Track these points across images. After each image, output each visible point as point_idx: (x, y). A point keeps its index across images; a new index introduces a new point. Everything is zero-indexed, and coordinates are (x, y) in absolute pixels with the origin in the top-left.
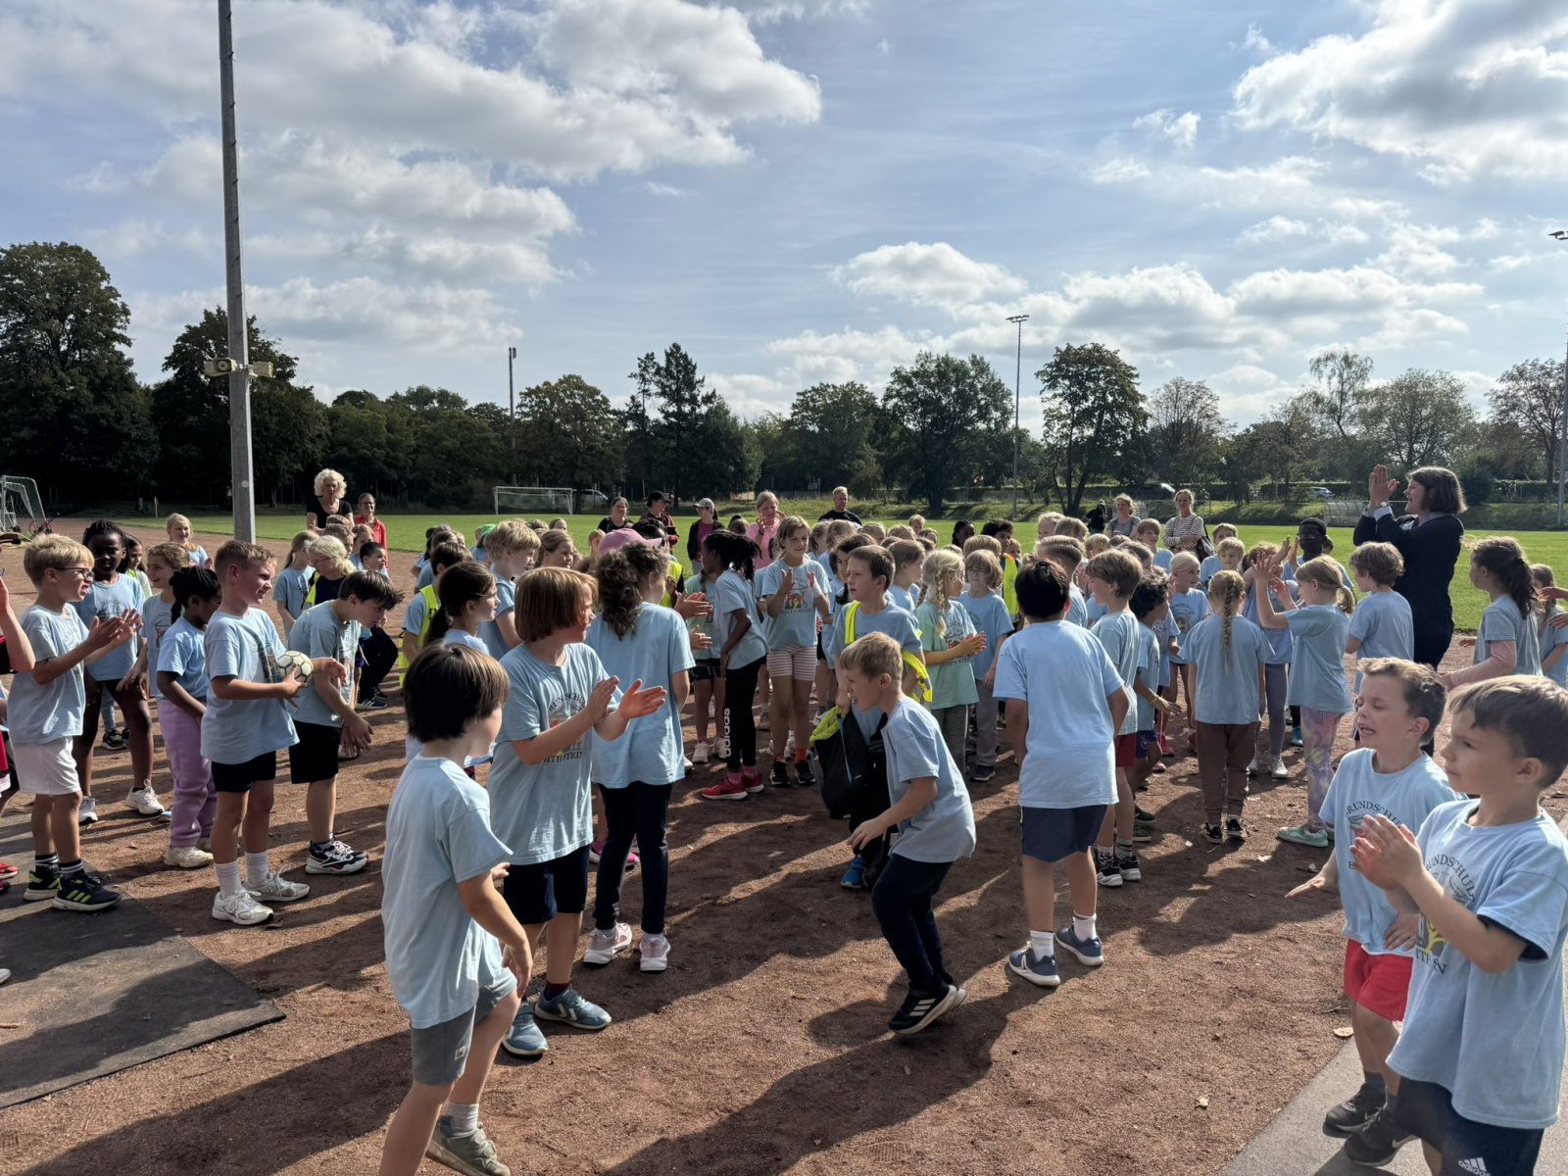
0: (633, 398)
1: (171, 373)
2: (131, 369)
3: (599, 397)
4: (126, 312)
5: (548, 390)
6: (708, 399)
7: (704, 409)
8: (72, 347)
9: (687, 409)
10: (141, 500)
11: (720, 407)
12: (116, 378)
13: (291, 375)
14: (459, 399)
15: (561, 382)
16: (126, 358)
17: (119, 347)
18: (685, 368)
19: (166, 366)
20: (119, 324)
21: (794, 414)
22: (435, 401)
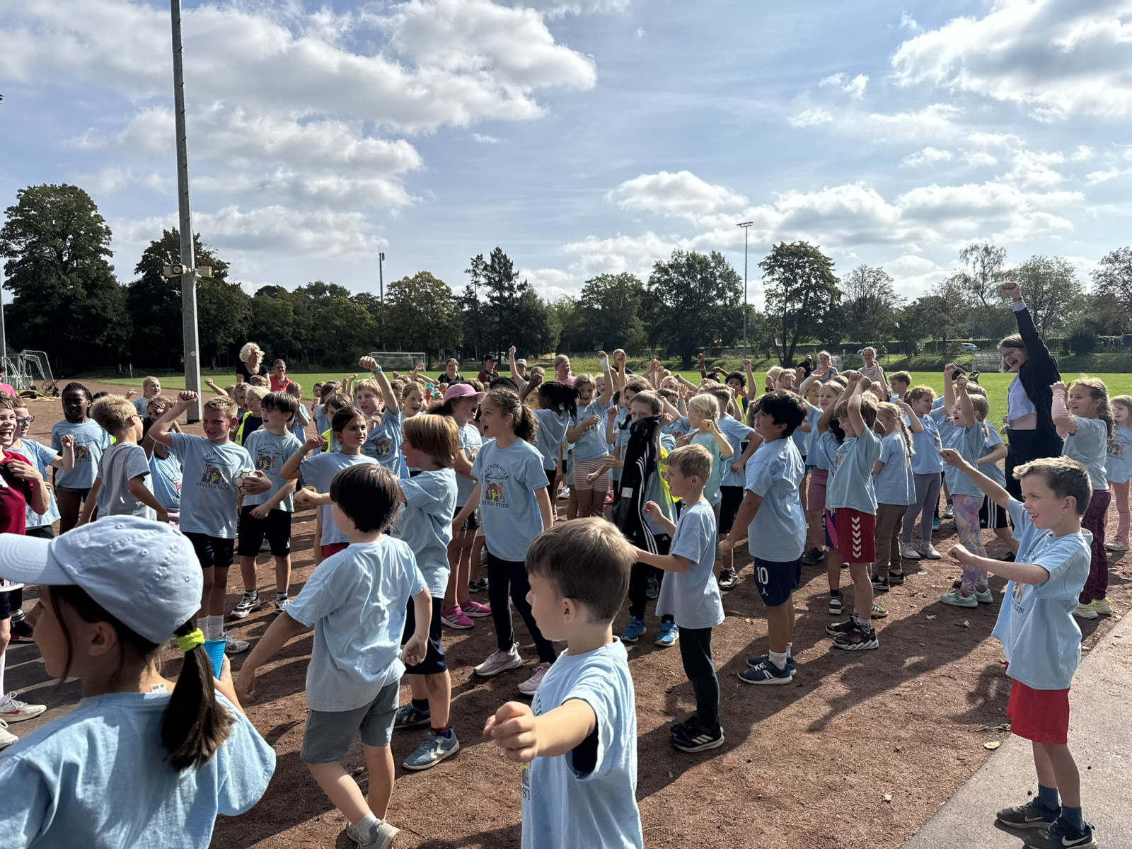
0: (468, 287)
1: (141, 275)
2: (113, 273)
3: (444, 287)
4: (109, 233)
5: (409, 283)
6: (521, 287)
7: (519, 294)
8: (71, 258)
9: (506, 294)
10: (120, 365)
11: (531, 292)
12: (101, 280)
13: (225, 275)
14: (345, 290)
15: (417, 277)
16: (109, 265)
17: (104, 257)
18: (505, 265)
19: (137, 270)
20: (104, 241)
21: (584, 296)
22: (327, 292)
